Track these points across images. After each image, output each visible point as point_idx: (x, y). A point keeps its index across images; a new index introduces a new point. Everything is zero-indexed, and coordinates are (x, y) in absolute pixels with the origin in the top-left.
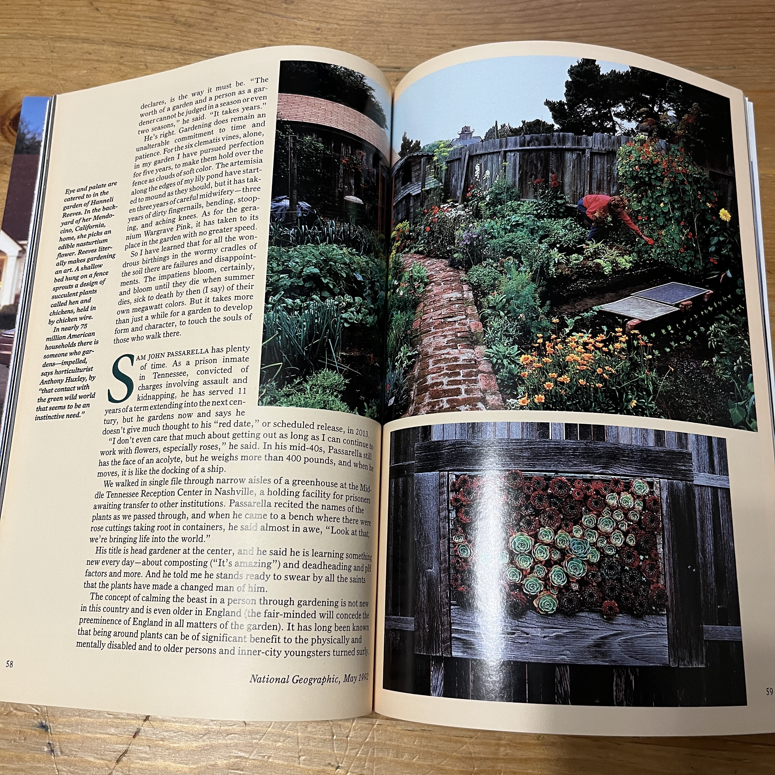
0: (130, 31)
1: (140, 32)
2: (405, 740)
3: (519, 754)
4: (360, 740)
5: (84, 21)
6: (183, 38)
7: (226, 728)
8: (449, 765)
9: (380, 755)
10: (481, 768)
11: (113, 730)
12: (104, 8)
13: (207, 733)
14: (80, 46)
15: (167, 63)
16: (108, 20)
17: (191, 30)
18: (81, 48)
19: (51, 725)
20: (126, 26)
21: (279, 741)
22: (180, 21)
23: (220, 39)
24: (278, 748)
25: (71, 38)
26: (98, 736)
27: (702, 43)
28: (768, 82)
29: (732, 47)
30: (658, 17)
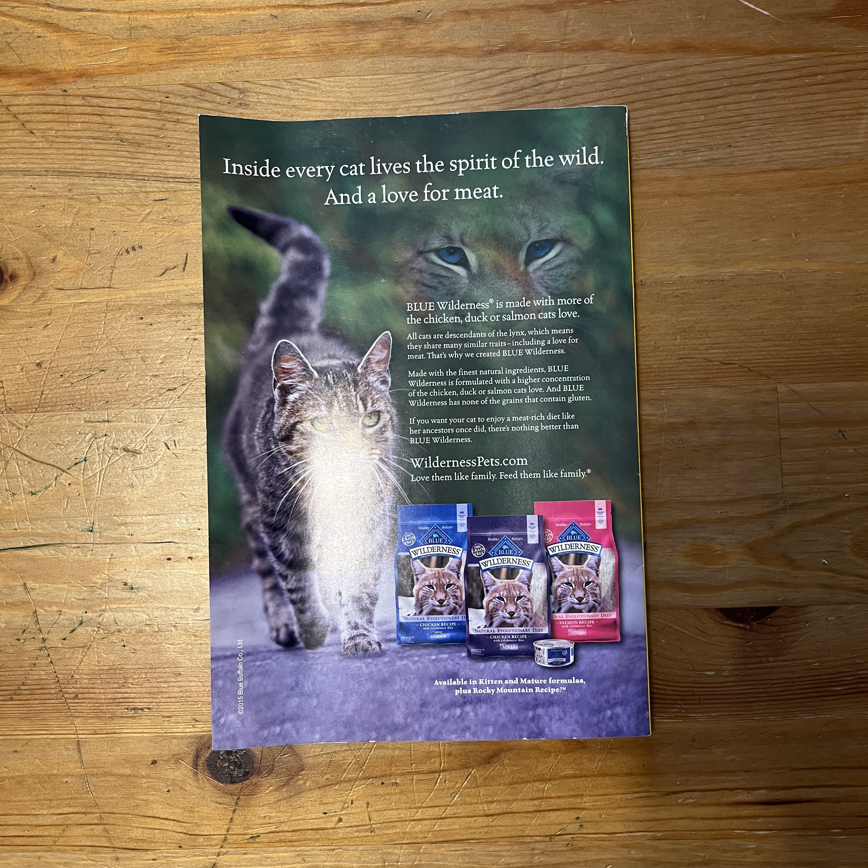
0: (73, 157)
1: (84, 157)
5: (19, 148)
6: (134, 161)
12: (41, 129)
14: (21, 179)
15: (120, 193)
16: (46, 145)
17: (140, 150)
18: (22, 183)
20: (67, 152)
22: (127, 140)
23: (173, 158)
25: (9, 171)
27: (696, 119)
28: (766, 160)
29: (726, 121)
30: (647, 91)
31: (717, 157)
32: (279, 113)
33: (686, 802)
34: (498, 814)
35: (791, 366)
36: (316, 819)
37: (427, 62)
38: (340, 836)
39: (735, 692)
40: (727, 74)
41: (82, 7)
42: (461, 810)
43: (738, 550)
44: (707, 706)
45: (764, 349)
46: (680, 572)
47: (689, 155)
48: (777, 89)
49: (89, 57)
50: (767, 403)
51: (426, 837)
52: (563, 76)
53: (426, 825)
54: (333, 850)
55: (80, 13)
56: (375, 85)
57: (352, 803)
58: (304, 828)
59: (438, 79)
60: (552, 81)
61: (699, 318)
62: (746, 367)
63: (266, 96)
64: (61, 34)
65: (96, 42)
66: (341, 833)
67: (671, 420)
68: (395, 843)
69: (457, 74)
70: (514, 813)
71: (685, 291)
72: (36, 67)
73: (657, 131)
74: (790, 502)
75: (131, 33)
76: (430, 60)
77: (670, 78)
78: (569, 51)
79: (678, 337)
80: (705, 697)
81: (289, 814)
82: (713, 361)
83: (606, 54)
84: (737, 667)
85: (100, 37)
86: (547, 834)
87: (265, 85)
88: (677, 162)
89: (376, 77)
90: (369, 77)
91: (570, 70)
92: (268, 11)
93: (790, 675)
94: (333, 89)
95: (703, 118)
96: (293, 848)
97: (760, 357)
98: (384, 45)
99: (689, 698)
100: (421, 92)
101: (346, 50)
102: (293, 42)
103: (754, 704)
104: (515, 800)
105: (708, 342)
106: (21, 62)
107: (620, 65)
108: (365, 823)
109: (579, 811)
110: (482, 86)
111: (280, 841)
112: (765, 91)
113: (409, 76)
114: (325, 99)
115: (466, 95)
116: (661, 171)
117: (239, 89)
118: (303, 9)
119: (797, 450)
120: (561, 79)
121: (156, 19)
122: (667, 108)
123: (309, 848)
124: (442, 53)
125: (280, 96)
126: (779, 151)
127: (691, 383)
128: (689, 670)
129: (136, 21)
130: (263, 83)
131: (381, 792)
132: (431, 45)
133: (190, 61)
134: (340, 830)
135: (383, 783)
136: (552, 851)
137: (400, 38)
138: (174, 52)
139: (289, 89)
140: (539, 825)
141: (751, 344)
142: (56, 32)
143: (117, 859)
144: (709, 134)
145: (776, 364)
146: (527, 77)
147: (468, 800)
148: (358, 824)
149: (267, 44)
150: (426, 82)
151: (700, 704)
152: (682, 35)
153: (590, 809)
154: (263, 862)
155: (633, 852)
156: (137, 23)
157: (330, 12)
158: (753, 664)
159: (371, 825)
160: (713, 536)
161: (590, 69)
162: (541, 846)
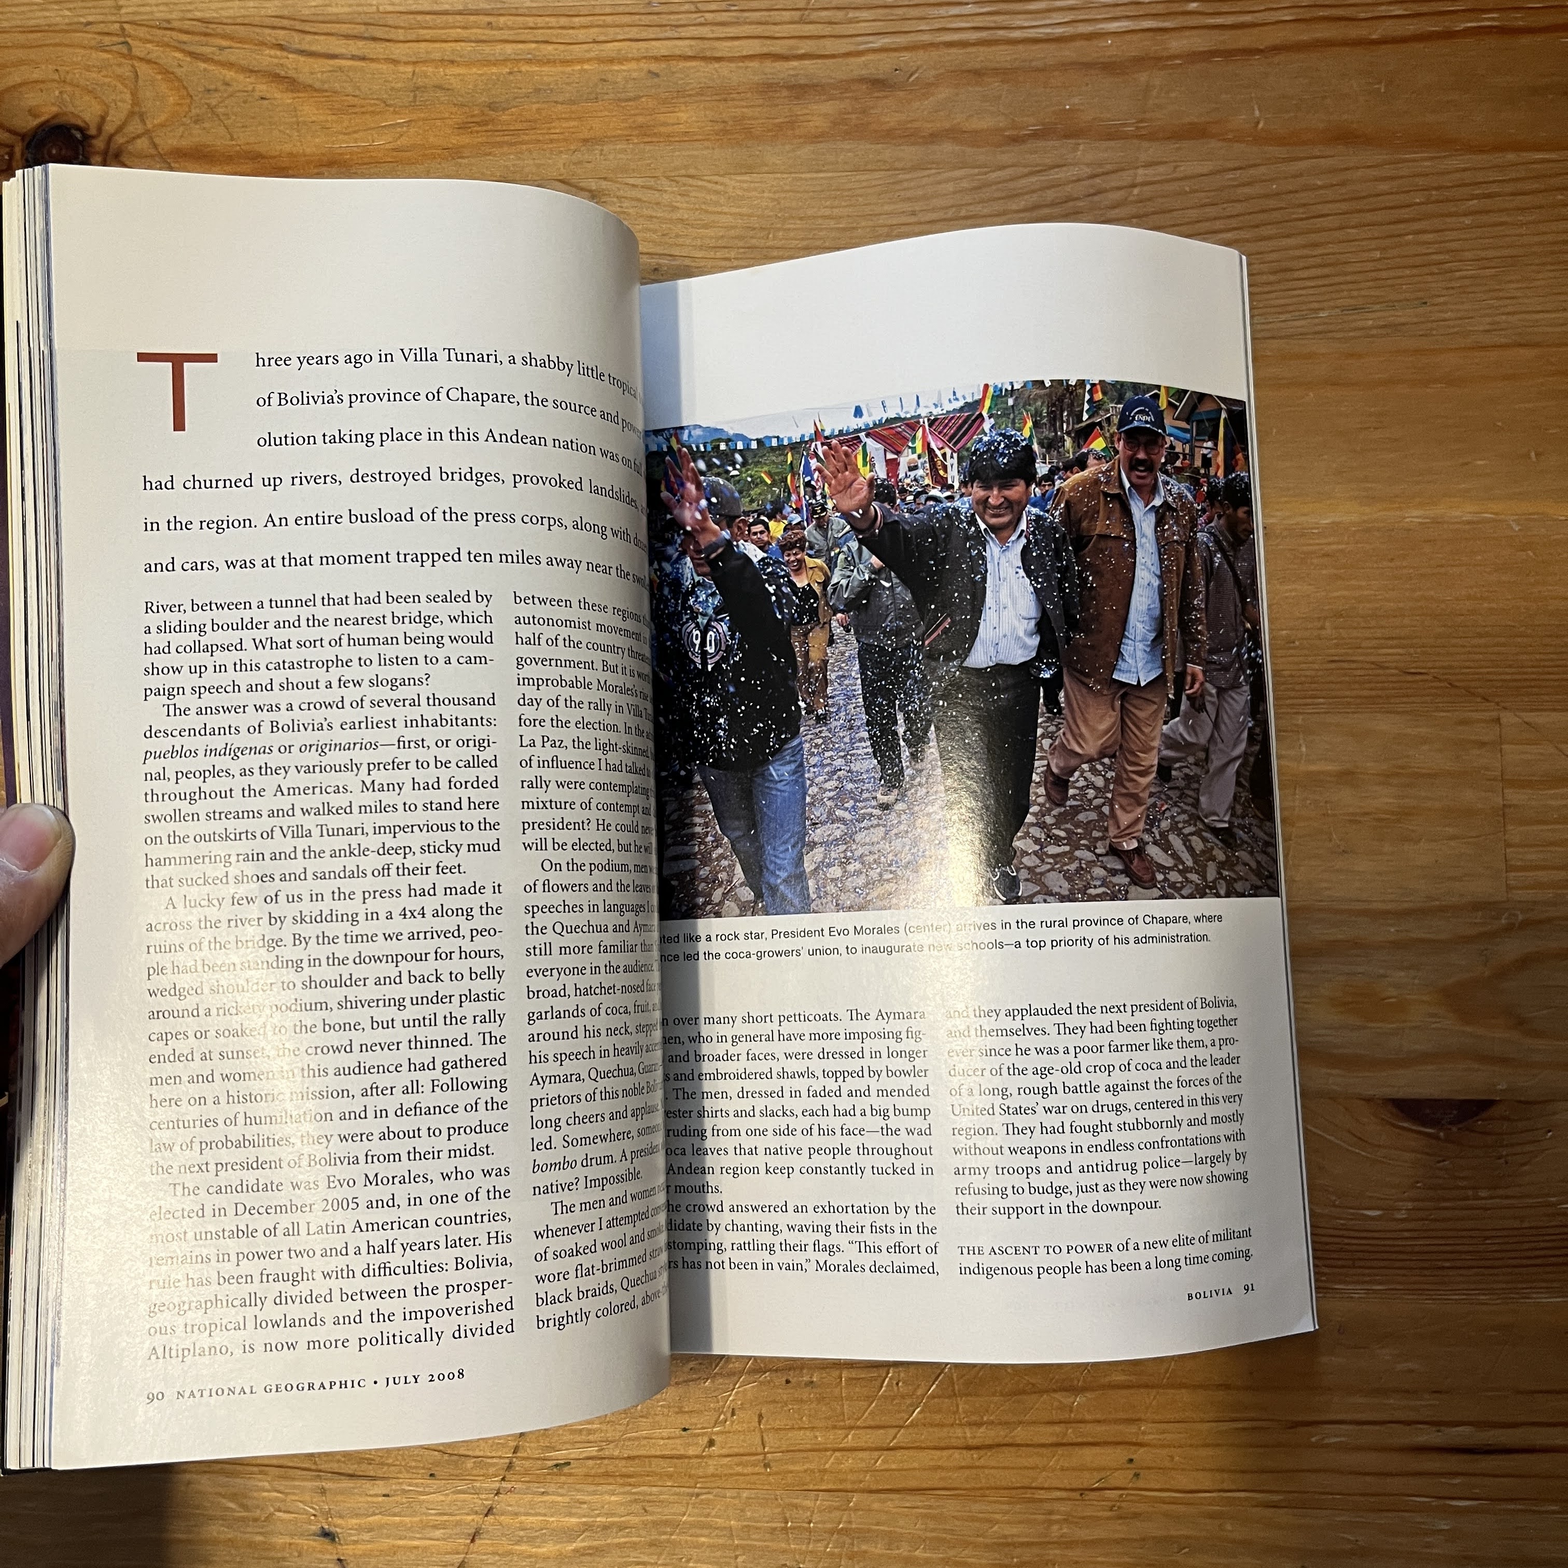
2: (901, 1523)
3: (1083, 1534)
4: (829, 1526)
7: (616, 1519)
8: (973, 1556)
9: (864, 1547)
10: (1025, 1559)
11: (438, 1533)
13: (587, 1527)
19: (338, 1530)
21: (702, 1536)
24: (703, 1544)
26: (416, 1543)
27: (1365, 256)
28: (1488, 327)
29: (1418, 260)
30: (1281, 208)
31: (1403, 320)
32: (655, 231)
33: (1326, 1441)
34: (990, 1447)
35: (1525, 680)
36: (669, 1438)
37: (910, 153)
38: (711, 1470)
39: (1417, 1249)
40: (1421, 181)
41: (338, 51)
42: (926, 1436)
43: (1425, 998)
44: (1367, 1271)
45: (1477, 650)
46: (1323, 1032)
47: (1351, 318)
48: (1506, 210)
49: (345, 134)
50: (1483, 744)
51: (861, 1482)
52: (1139, 179)
53: (862, 1460)
54: (698, 1495)
55: (332, 62)
56: (818, 188)
57: (733, 1414)
58: (649, 1453)
59: (925, 181)
60: (1119, 188)
61: (1366, 593)
62: (1446, 680)
63: (635, 203)
64: (301, 95)
65: (357, 110)
66: (711, 1467)
67: (1313, 768)
68: (806, 1487)
69: (958, 173)
70: (1018, 1445)
71: (1340, 547)
72: (257, 148)
73: (1297, 274)
74: (1520, 917)
75: (415, 97)
76: (913, 149)
77: (1321, 187)
78: (1150, 140)
79: (1327, 624)
80: (1360, 1255)
81: (622, 1428)
82: (1388, 668)
83: (1214, 144)
84: (1421, 1204)
85: (363, 102)
86: (1074, 1486)
87: (633, 185)
88: (1331, 327)
89: (822, 175)
90: (808, 176)
91: (1150, 171)
92: (644, 65)
93: (1517, 1224)
94: (746, 194)
95: (1378, 254)
96: (628, 1488)
97: (1472, 664)
98: (835, 124)
99: (1335, 1255)
100: (894, 203)
101: (769, 131)
102: (683, 116)
103: (1451, 1272)
104: (1020, 1423)
105: (1379, 635)
106: (232, 139)
107: (1237, 164)
108: (753, 1450)
109: (1133, 1448)
110: (996, 195)
111: (607, 1475)
112: (1488, 212)
113: (877, 175)
114: (734, 210)
115: (971, 208)
116: (1303, 342)
117: (590, 191)
118: (703, 64)
119: (1535, 828)
120: (1134, 186)
121: (459, 75)
122: (1314, 237)
123: (654, 1489)
124: (934, 137)
125: (658, 204)
126: (1508, 314)
127: (1349, 703)
128: (1335, 1206)
129: (426, 77)
130: (631, 181)
131: (785, 1397)
132: (916, 125)
133: (511, 144)
134: (710, 1462)
135: (788, 1382)
136: (1083, 1518)
137: (864, 112)
138: (484, 128)
139: (673, 192)
140: (1062, 1469)
141: (1454, 641)
142: (292, 91)
143: (323, 1491)
144: (1389, 282)
145: (1499, 677)
146: (1079, 180)
147: (937, 1417)
148: (741, 1451)
149: (640, 119)
150: (905, 185)
151: (1354, 1267)
152: (1345, 117)
153: (1155, 1446)
154: (574, 1511)
155: (1229, 1527)
156: (426, 81)
157: (747, 67)
158: (1448, 1200)
159: (765, 1454)
160: (1382, 971)
161: (1186, 168)
162: (1063, 1507)
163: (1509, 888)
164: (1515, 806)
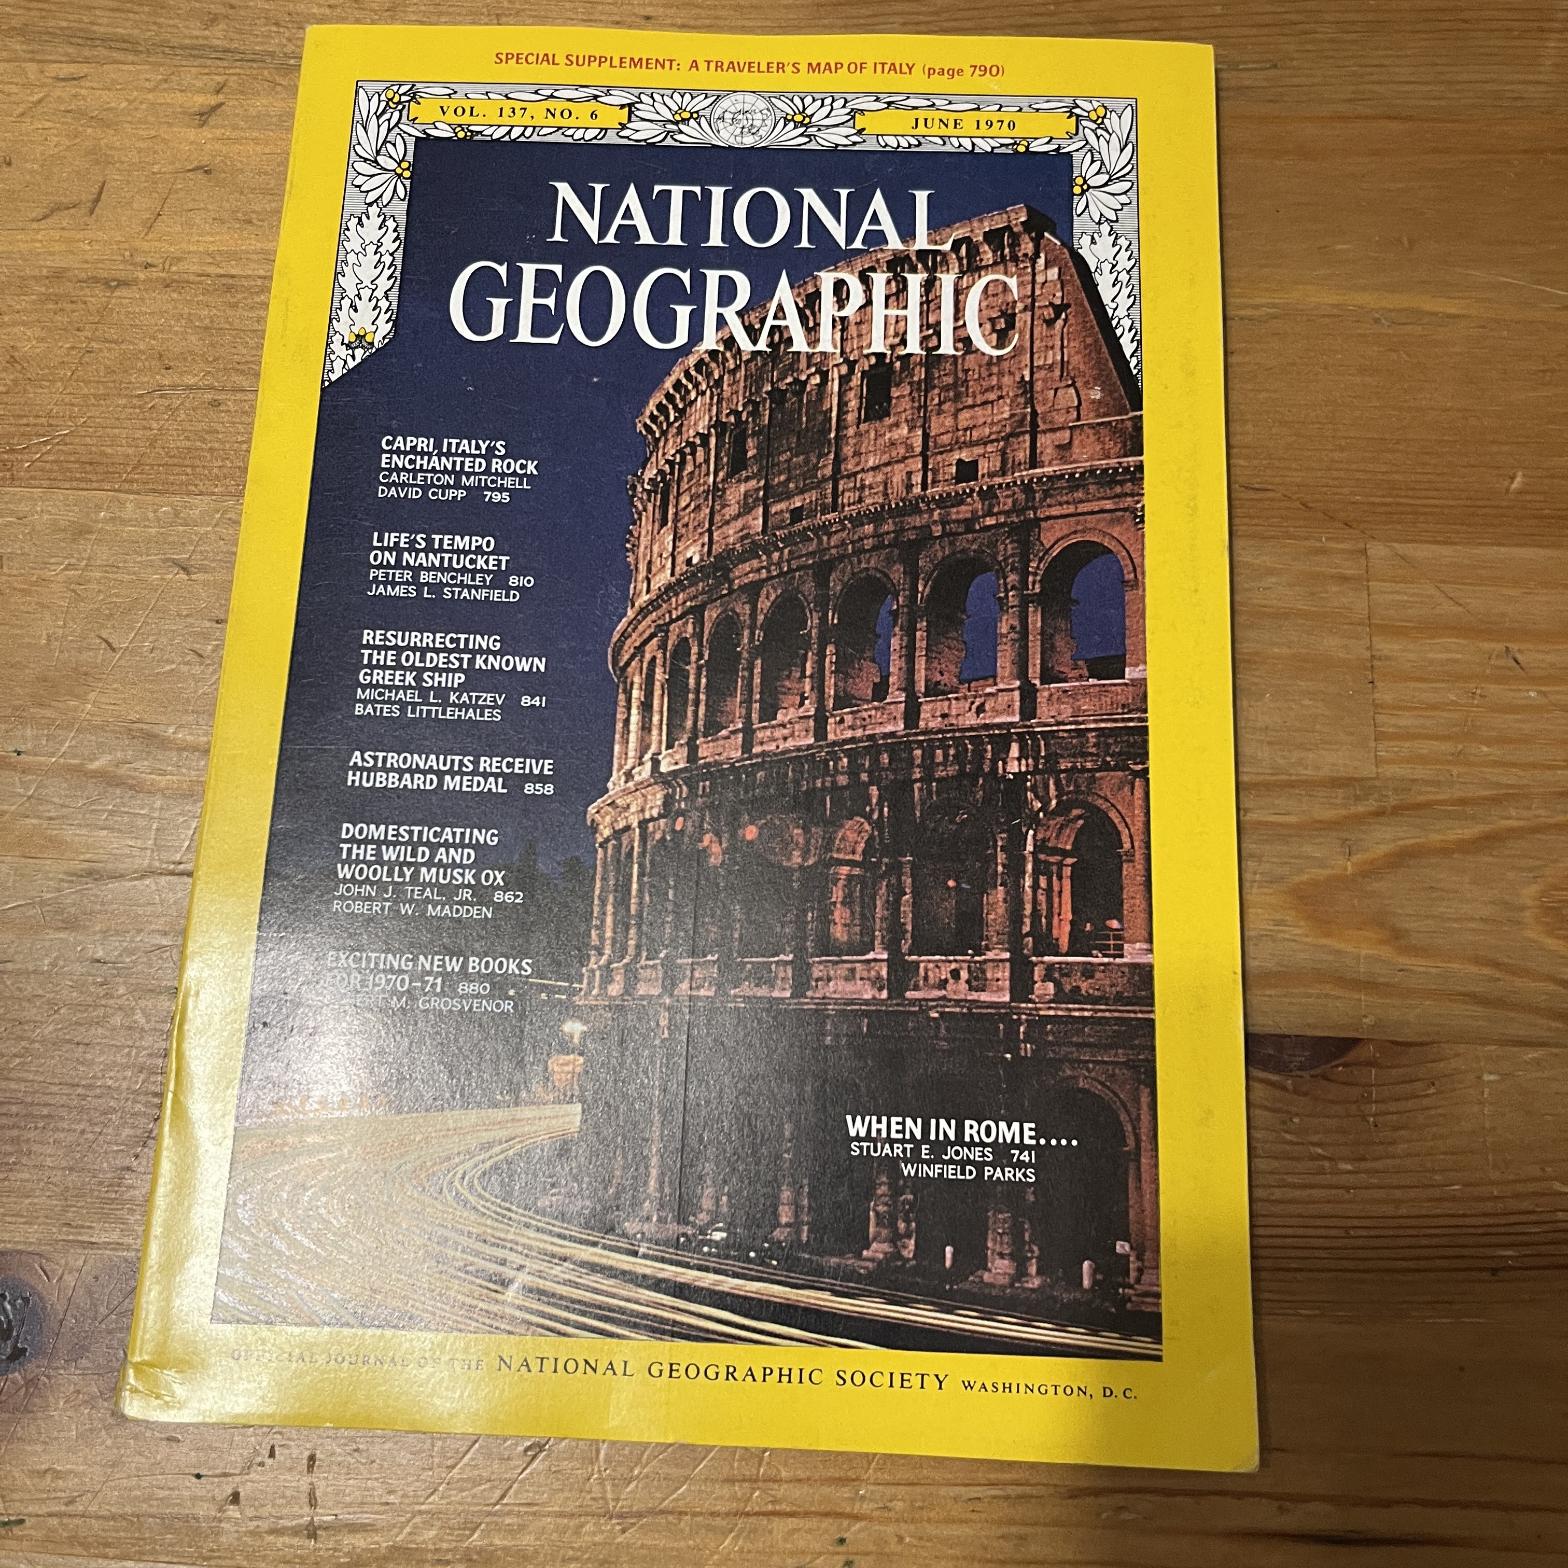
31: (1247, 83)
34: (640, 1515)
35: (1398, 504)
38: (228, 1540)
42: (546, 1496)
43: (1271, 899)
45: (1339, 466)
50: (1344, 579)
57: (272, 1454)
62: (1299, 500)
70: (680, 1513)
74: (1393, 800)
104: (687, 1478)
108: (296, 1510)
109: (845, 1523)
111: (73, 1540)
119: (1412, 686)
126: (1376, 82)
140: (741, 1550)
141: (1309, 454)
144: (1232, 41)
145: (1365, 499)
153: (877, 1520)
163: (1378, 762)
164: (1387, 658)
